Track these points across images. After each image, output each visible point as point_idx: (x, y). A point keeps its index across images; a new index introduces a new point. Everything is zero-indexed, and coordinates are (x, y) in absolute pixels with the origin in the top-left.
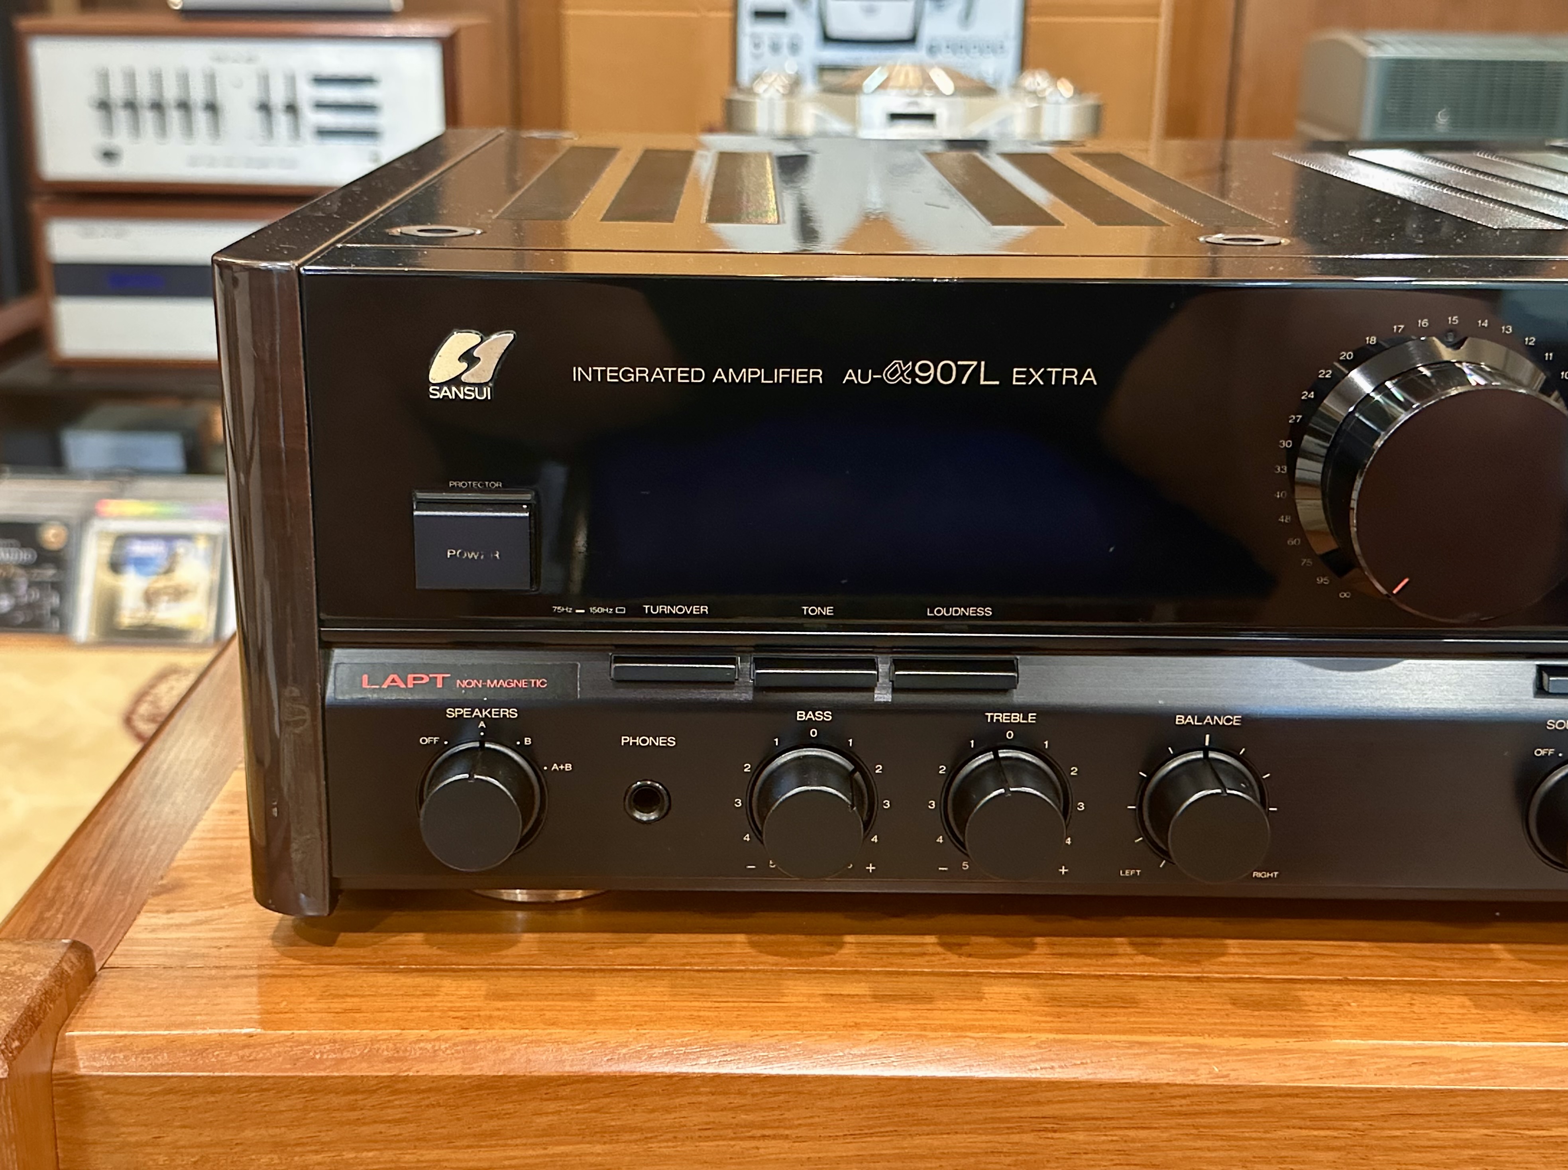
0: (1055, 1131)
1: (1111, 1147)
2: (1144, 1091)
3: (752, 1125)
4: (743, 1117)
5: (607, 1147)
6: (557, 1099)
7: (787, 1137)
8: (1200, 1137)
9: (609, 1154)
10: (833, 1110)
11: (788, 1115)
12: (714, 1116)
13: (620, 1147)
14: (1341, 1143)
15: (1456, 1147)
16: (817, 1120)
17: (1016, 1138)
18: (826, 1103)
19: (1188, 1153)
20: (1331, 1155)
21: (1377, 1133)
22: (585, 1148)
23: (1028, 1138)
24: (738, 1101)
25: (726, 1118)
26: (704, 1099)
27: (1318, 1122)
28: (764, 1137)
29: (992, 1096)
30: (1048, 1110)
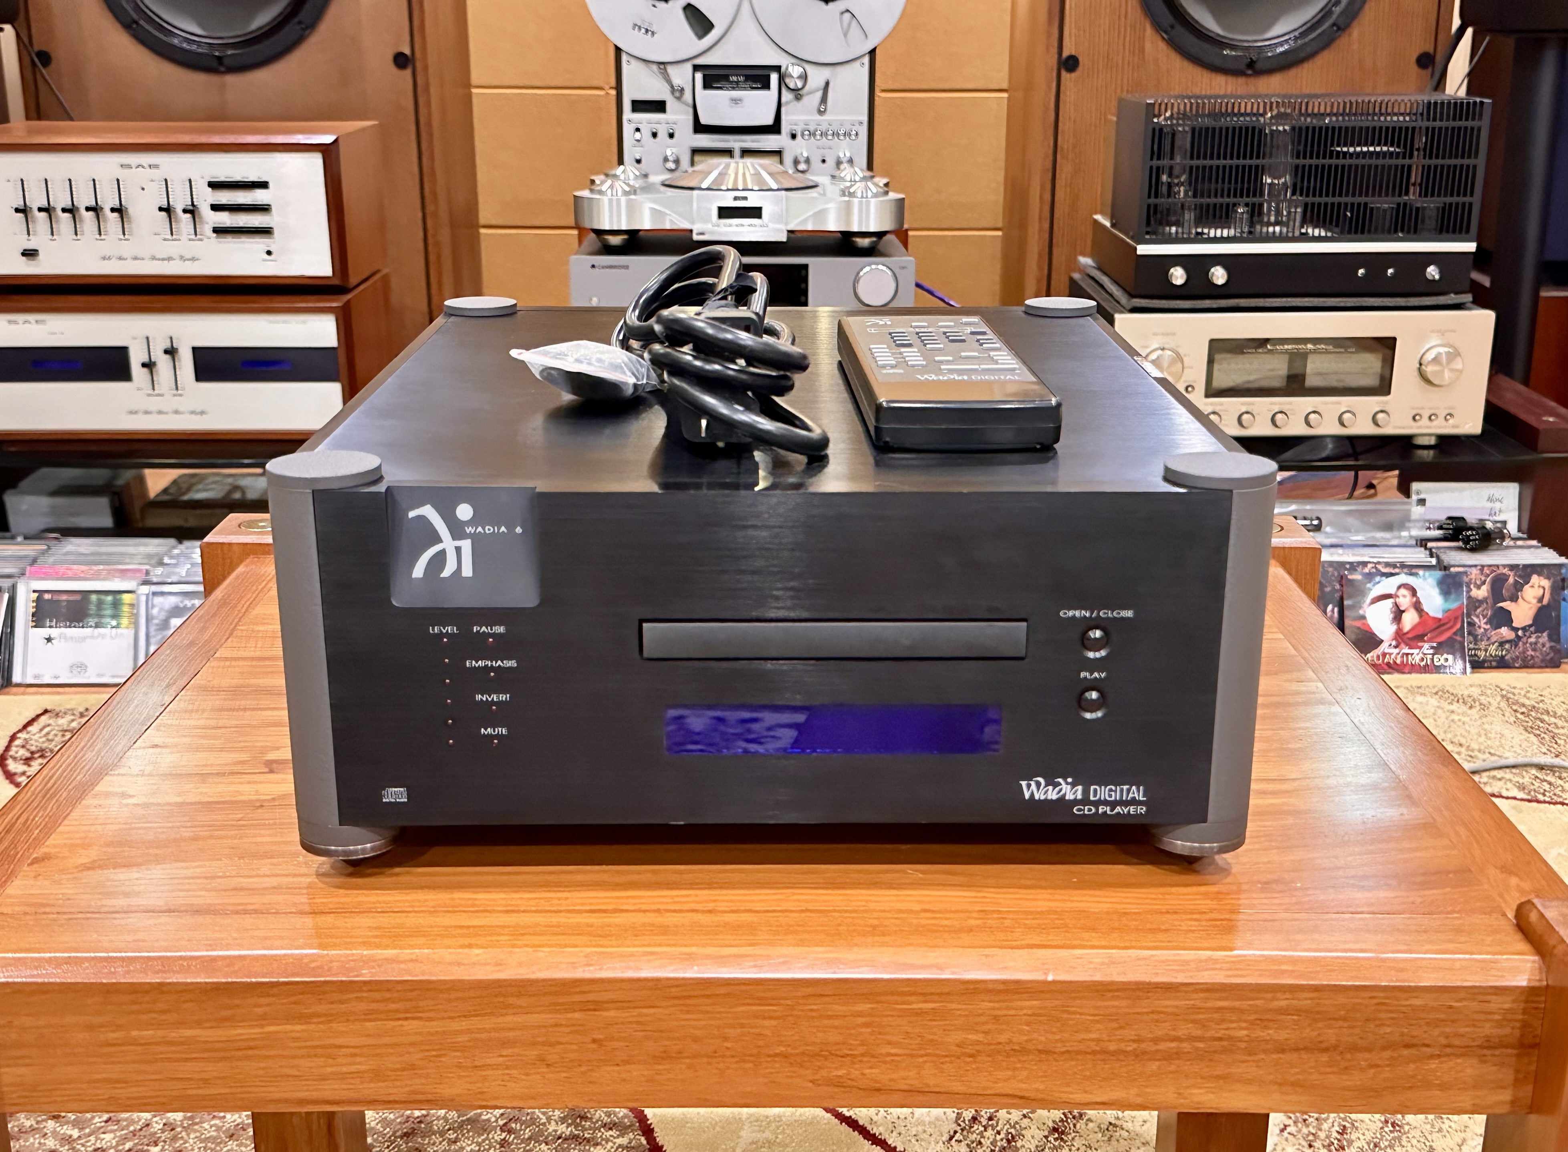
0: (595, 1010)
1: (634, 1019)
2: (650, 984)
3: (397, 1011)
4: (393, 1006)
5: (304, 1027)
6: (268, 996)
7: (420, 1018)
8: (688, 1012)
9: (303, 1031)
10: (449, 1000)
11: (421, 1004)
12: (374, 1006)
13: (312, 1027)
14: (779, 1014)
15: (852, 1015)
16: (440, 1007)
17: (570, 1015)
18: (446, 996)
19: (683, 1023)
20: (774, 1023)
21: (801, 1008)
22: (289, 1027)
23: (577, 1015)
24: (387, 995)
25: (381, 1006)
26: (365, 995)
27: (762, 1001)
28: (406, 1019)
29: (553, 989)
30: (590, 997)
